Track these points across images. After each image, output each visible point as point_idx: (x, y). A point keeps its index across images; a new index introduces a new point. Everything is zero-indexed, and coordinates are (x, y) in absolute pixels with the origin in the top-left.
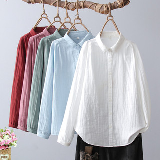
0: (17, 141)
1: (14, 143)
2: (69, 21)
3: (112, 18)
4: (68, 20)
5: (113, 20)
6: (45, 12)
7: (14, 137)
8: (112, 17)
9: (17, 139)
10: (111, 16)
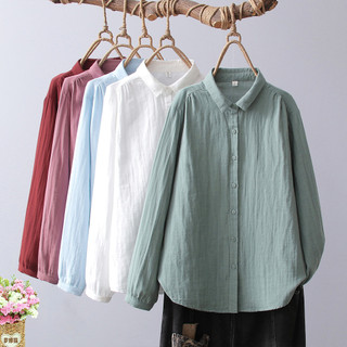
0: (38, 306)
1: (32, 310)
2: (149, 44)
3: (237, 39)
4: (146, 41)
5: (239, 43)
6: (107, 27)
7: (32, 297)
8: (238, 35)
9: (38, 300)
10: (235, 33)
